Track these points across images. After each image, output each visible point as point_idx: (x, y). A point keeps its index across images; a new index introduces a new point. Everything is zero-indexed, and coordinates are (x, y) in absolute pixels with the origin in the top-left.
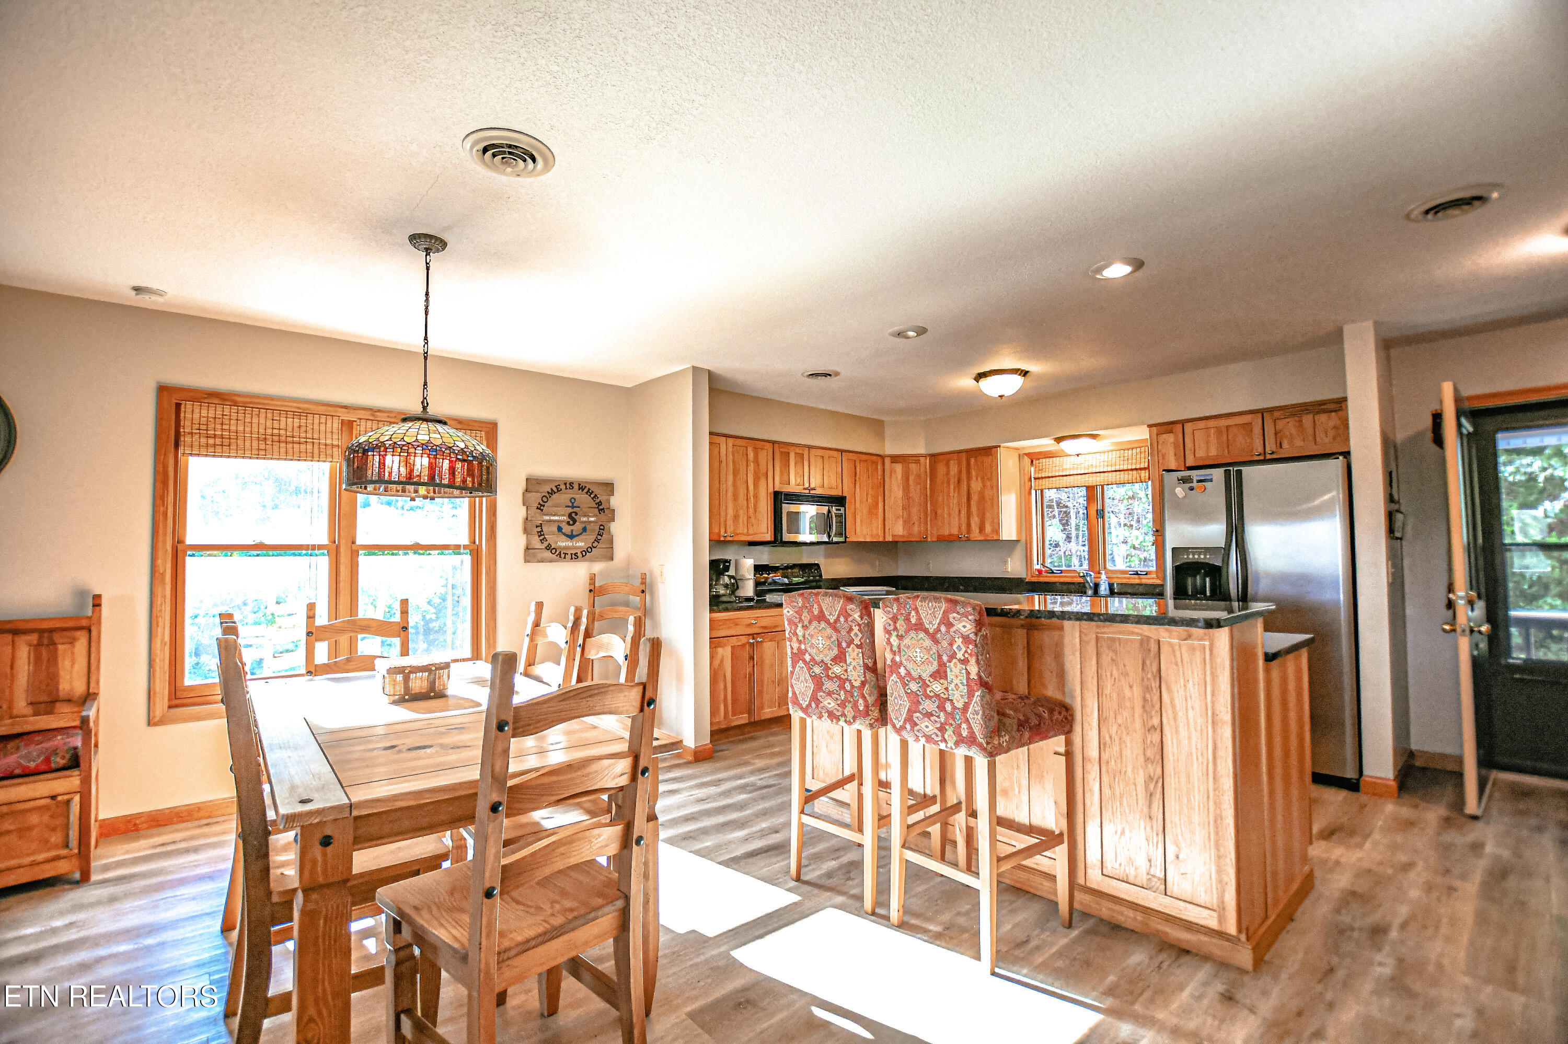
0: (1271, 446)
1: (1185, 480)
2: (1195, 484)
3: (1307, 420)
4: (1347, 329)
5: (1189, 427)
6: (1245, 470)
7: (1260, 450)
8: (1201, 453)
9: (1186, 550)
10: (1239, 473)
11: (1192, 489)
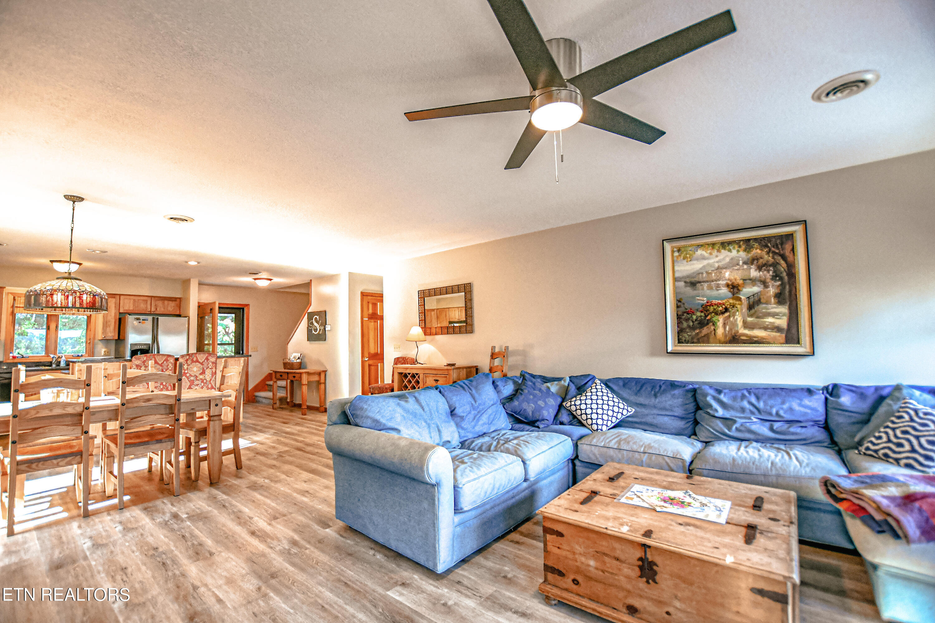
0: (153, 309)
1: (138, 319)
2: (141, 321)
3: (166, 302)
4: (192, 279)
5: (122, 297)
6: (160, 318)
7: (149, 310)
8: (126, 308)
9: (136, 344)
10: (158, 318)
11: (140, 322)
